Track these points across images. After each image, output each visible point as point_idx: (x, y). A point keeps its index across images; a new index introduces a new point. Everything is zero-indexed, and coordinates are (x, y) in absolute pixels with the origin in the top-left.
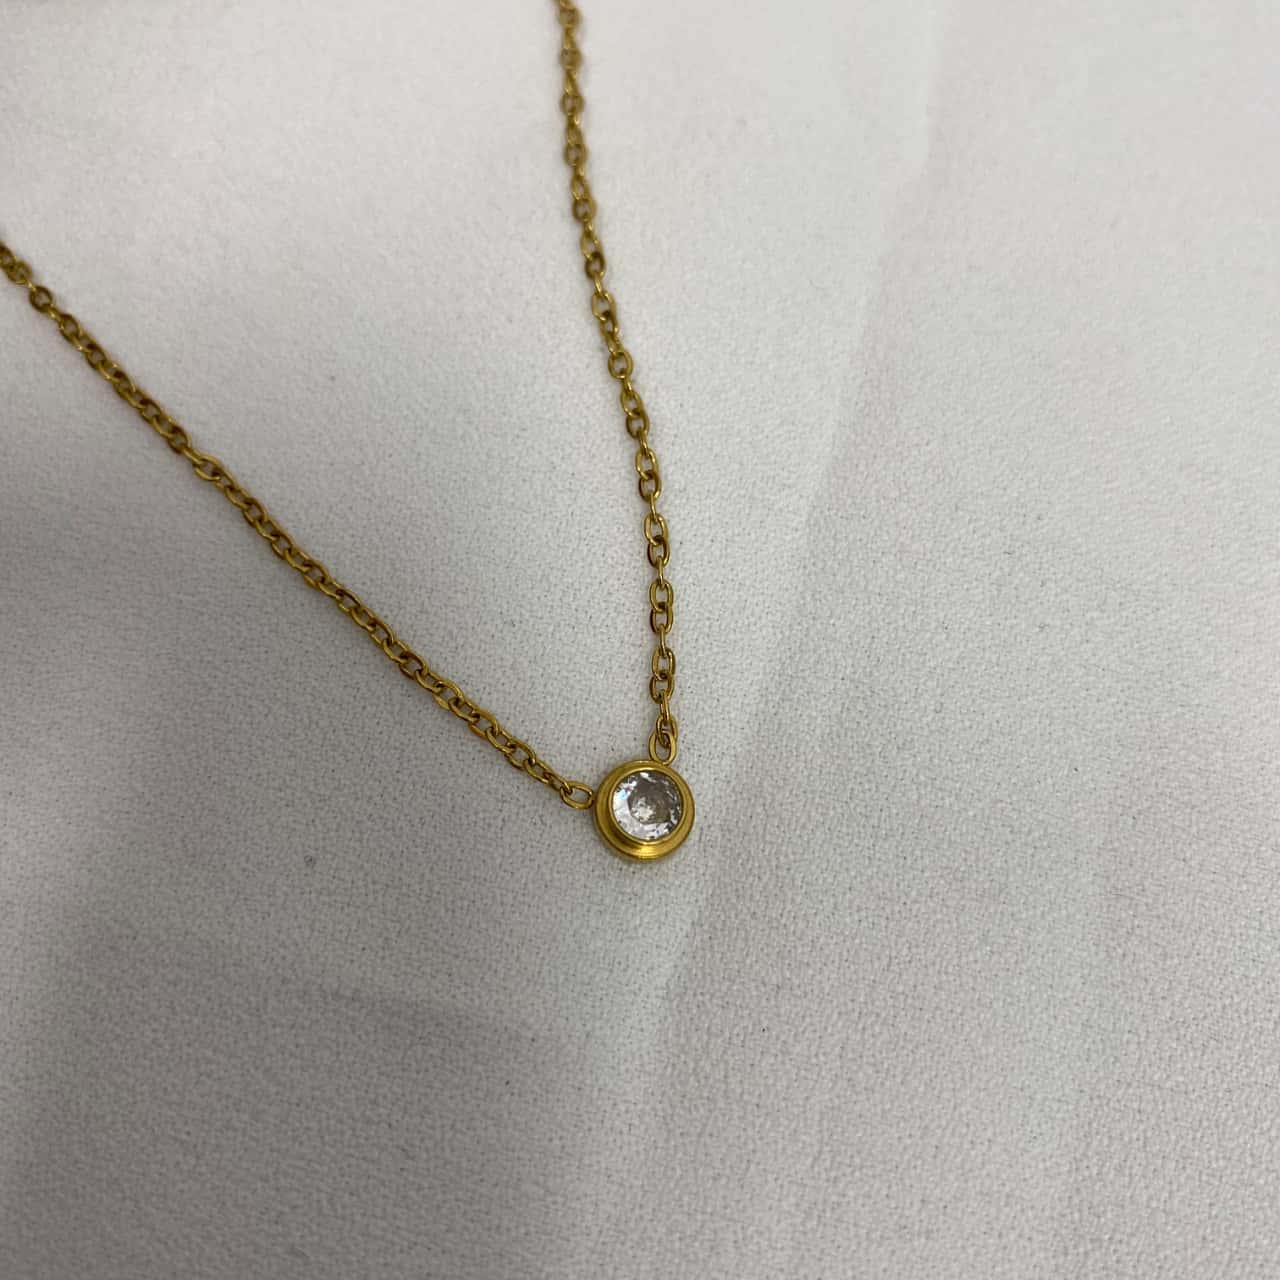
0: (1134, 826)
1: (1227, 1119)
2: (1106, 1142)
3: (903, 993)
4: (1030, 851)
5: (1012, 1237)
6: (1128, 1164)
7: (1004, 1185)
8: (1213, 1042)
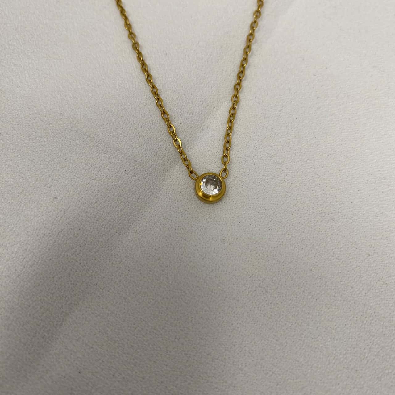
0: (327, 157)
1: (329, 242)
2: (290, 237)
3: (243, 182)
4: (294, 155)
5: (254, 252)
6: (295, 244)
7: (256, 238)
8: (332, 220)
